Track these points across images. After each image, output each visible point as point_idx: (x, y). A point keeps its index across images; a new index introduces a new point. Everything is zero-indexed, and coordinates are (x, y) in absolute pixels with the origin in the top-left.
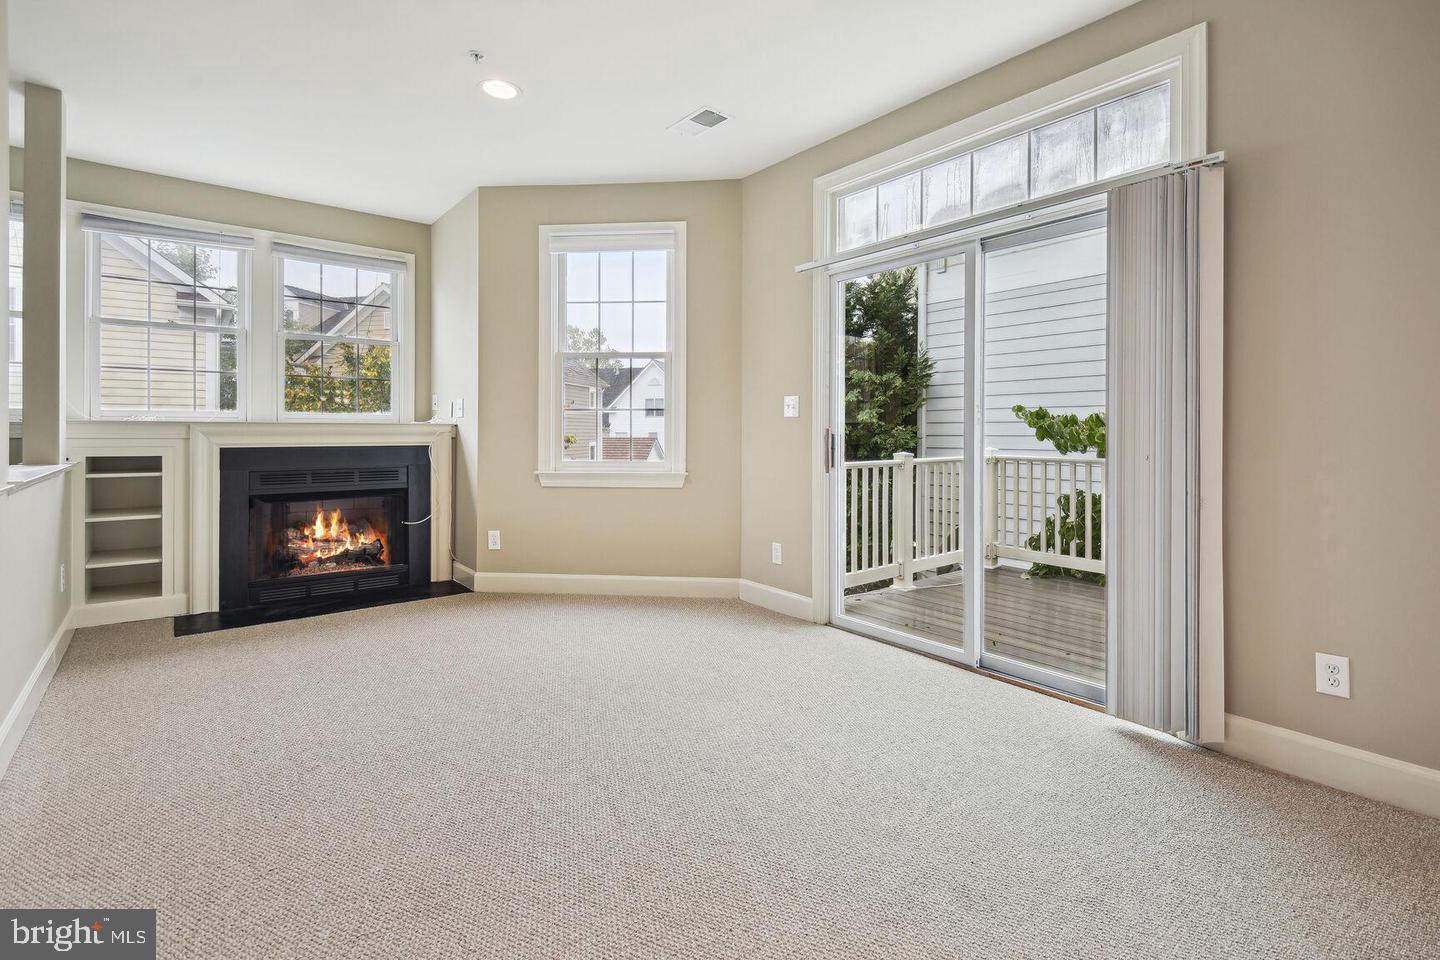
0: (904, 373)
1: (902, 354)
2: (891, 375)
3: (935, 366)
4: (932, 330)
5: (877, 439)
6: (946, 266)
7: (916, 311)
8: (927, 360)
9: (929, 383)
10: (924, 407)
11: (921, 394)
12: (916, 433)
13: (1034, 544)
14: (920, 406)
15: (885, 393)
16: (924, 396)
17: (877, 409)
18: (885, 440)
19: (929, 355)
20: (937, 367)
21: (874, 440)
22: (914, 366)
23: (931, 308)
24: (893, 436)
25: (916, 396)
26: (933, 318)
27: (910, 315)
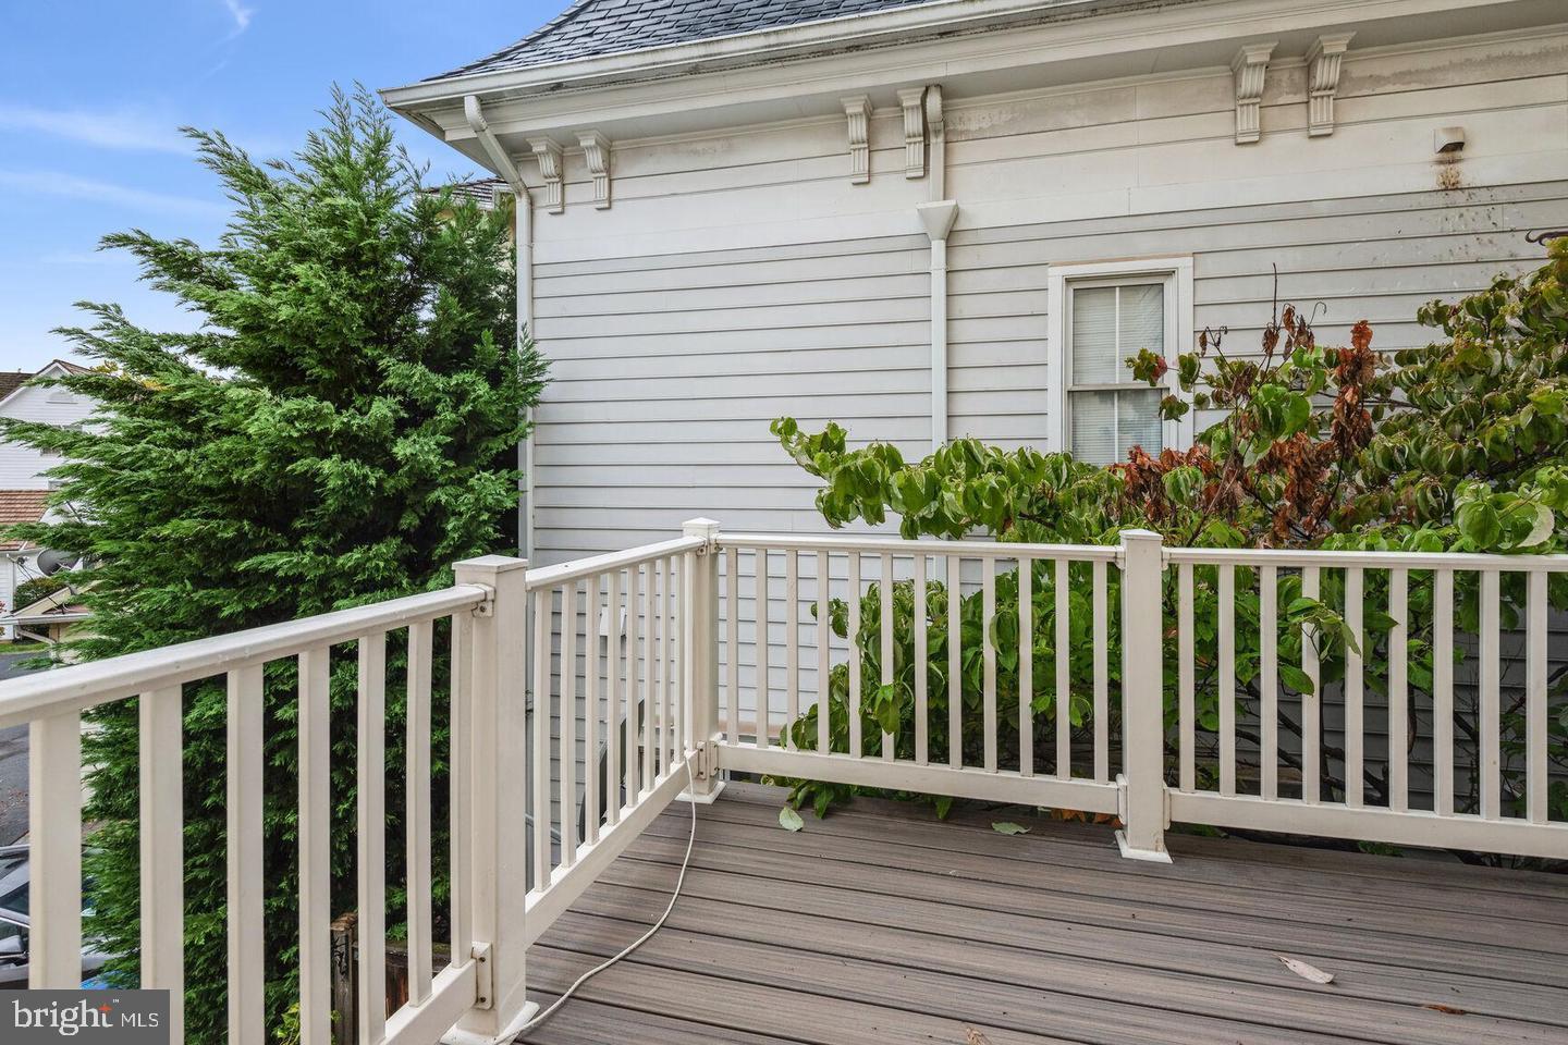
0: (495, 378)
1: (488, 346)
2: (468, 377)
3: (548, 368)
4: (542, 308)
5: (440, 495)
6: (563, 204)
7: (511, 281)
8: (533, 357)
9: (539, 397)
10: (529, 441)
11: (524, 416)
12: (516, 483)
13: (803, 735)
14: (523, 436)
15: (455, 408)
16: (529, 418)
17: (439, 437)
18: (456, 497)
19: (538, 348)
20: (553, 371)
21: (433, 496)
22: (512, 367)
23: (539, 272)
24: (471, 489)
25: (515, 419)
26: (542, 288)
27: (502, 288)
